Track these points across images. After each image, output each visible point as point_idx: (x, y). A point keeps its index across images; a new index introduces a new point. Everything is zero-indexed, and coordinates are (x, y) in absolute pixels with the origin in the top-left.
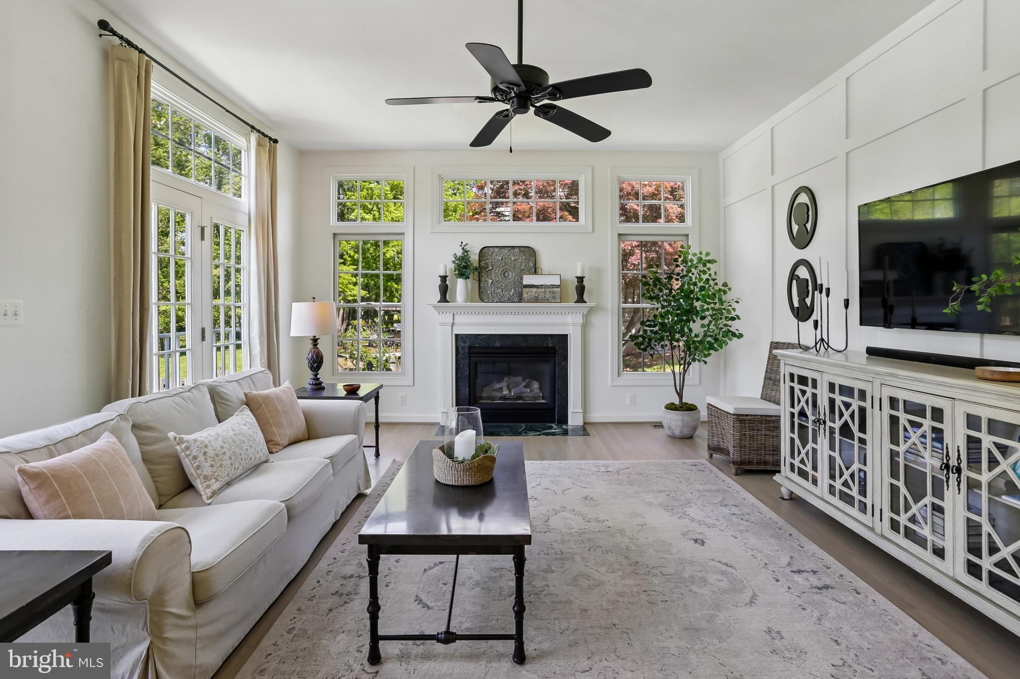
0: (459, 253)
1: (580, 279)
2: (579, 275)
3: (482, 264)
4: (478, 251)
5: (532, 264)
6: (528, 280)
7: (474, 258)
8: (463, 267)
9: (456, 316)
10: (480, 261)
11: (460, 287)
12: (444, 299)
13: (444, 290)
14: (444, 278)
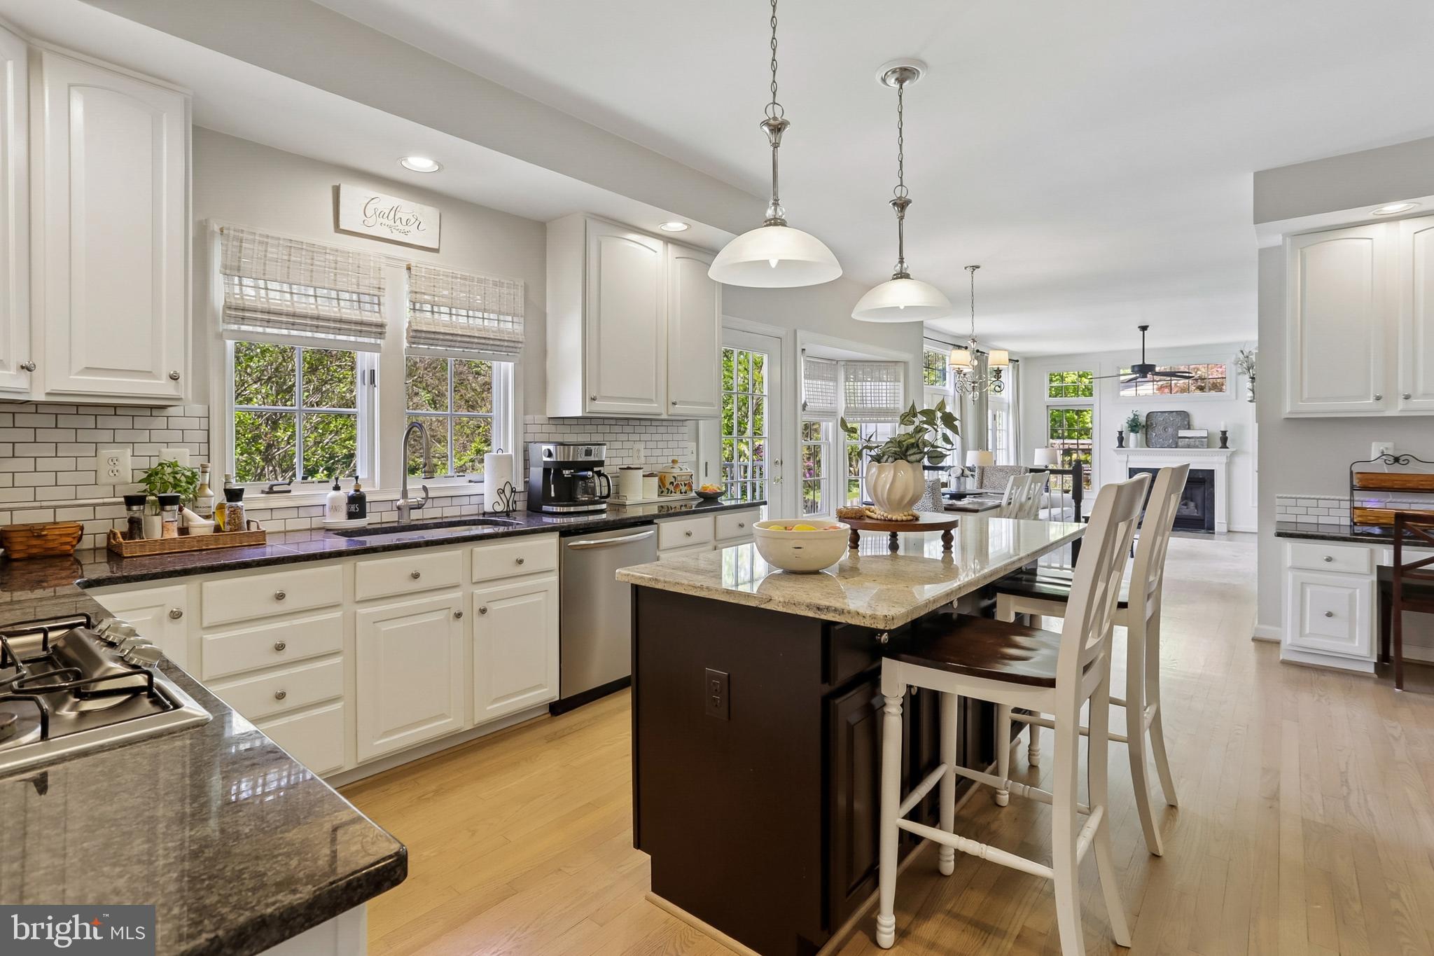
0: (1132, 417)
1: (1224, 433)
2: (1223, 430)
3: (1149, 423)
4: (1145, 415)
5: (1186, 423)
6: (1182, 433)
7: (1143, 419)
8: (1134, 426)
9: (1130, 457)
10: (1147, 421)
11: (1132, 438)
12: (1121, 445)
13: (1121, 439)
14: (1121, 433)
